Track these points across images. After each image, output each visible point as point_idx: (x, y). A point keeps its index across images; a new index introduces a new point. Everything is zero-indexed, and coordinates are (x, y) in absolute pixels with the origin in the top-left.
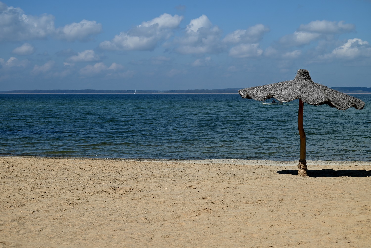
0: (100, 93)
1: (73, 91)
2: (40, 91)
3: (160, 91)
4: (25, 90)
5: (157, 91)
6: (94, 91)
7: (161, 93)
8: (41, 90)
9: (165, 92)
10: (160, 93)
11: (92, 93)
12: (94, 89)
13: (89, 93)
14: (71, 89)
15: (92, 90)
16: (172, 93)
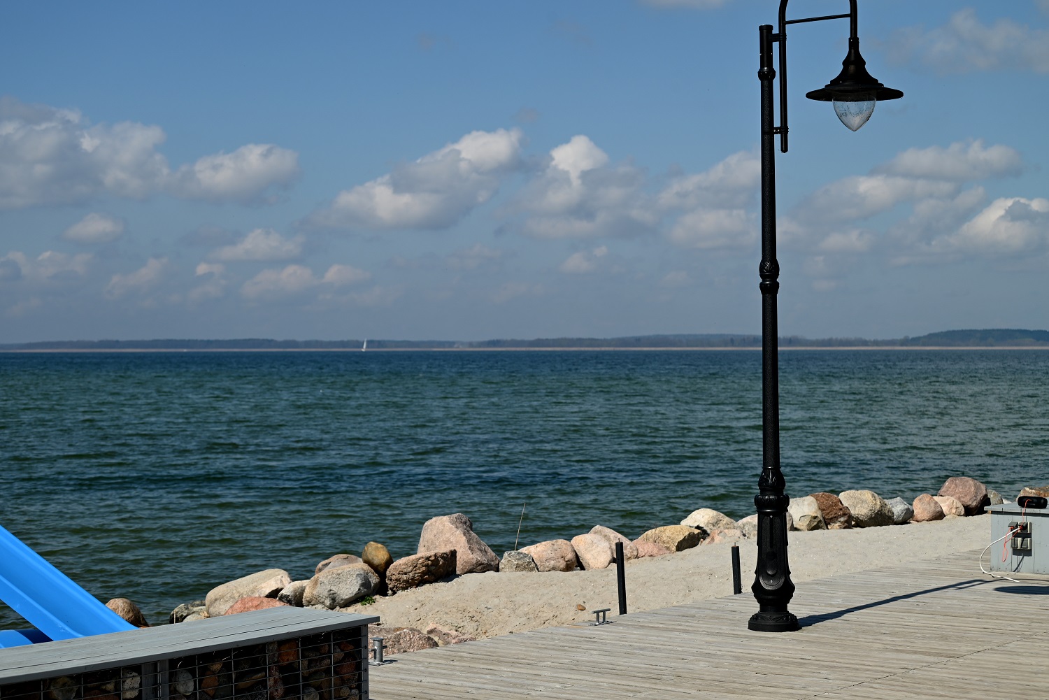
0: (286, 348)
1: (209, 343)
2: (116, 344)
3: (462, 344)
4: (75, 340)
5: (451, 344)
6: (270, 343)
7: (461, 349)
8: (117, 342)
9: (471, 345)
10: (458, 347)
11: (265, 348)
12: (269, 338)
13: (254, 348)
14: (205, 338)
15: (264, 340)
16: (490, 347)
